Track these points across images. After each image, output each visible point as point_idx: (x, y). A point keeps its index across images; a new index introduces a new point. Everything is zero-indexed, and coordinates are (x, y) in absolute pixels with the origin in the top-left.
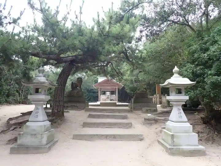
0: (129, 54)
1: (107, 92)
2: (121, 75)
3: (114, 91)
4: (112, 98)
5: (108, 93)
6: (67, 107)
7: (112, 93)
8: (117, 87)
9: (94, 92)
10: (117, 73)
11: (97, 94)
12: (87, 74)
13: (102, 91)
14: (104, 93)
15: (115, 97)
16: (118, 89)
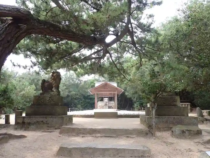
0: (136, 38)
1: (105, 98)
2: (124, 72)
3: (112, 97)
4: (110, 105)
5: (106, 100)
6: (29, 124)
7: (111, 99)
8: (116, 93)
9: (91, 99)
10: (118, 69)
11: (94, 100)
12: (77, 72)
13: (100, 97)
14: (102, 100)
15: (114, 103)
16: (118, 95)
